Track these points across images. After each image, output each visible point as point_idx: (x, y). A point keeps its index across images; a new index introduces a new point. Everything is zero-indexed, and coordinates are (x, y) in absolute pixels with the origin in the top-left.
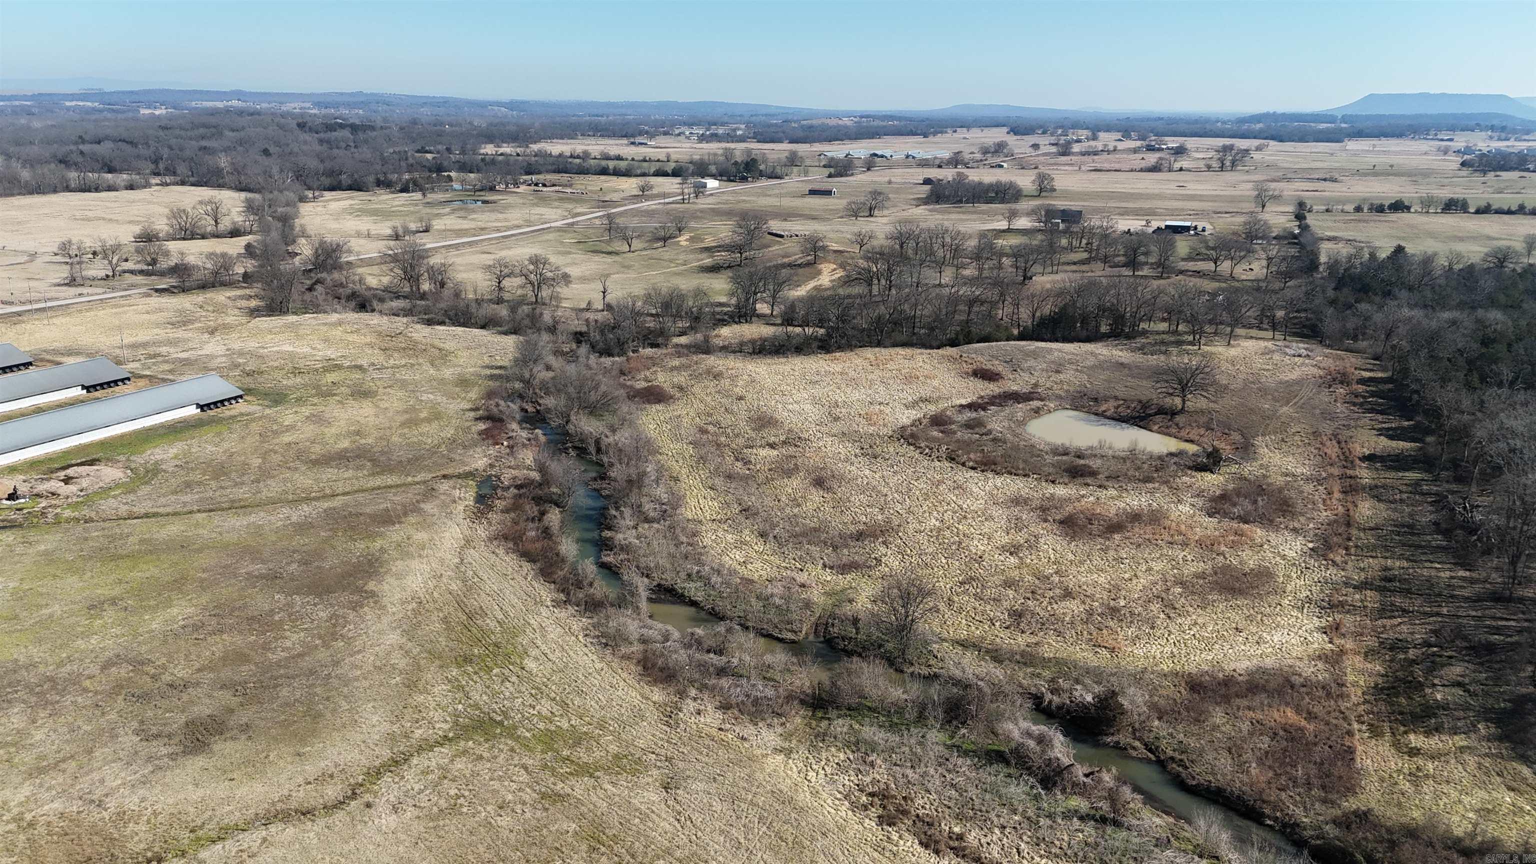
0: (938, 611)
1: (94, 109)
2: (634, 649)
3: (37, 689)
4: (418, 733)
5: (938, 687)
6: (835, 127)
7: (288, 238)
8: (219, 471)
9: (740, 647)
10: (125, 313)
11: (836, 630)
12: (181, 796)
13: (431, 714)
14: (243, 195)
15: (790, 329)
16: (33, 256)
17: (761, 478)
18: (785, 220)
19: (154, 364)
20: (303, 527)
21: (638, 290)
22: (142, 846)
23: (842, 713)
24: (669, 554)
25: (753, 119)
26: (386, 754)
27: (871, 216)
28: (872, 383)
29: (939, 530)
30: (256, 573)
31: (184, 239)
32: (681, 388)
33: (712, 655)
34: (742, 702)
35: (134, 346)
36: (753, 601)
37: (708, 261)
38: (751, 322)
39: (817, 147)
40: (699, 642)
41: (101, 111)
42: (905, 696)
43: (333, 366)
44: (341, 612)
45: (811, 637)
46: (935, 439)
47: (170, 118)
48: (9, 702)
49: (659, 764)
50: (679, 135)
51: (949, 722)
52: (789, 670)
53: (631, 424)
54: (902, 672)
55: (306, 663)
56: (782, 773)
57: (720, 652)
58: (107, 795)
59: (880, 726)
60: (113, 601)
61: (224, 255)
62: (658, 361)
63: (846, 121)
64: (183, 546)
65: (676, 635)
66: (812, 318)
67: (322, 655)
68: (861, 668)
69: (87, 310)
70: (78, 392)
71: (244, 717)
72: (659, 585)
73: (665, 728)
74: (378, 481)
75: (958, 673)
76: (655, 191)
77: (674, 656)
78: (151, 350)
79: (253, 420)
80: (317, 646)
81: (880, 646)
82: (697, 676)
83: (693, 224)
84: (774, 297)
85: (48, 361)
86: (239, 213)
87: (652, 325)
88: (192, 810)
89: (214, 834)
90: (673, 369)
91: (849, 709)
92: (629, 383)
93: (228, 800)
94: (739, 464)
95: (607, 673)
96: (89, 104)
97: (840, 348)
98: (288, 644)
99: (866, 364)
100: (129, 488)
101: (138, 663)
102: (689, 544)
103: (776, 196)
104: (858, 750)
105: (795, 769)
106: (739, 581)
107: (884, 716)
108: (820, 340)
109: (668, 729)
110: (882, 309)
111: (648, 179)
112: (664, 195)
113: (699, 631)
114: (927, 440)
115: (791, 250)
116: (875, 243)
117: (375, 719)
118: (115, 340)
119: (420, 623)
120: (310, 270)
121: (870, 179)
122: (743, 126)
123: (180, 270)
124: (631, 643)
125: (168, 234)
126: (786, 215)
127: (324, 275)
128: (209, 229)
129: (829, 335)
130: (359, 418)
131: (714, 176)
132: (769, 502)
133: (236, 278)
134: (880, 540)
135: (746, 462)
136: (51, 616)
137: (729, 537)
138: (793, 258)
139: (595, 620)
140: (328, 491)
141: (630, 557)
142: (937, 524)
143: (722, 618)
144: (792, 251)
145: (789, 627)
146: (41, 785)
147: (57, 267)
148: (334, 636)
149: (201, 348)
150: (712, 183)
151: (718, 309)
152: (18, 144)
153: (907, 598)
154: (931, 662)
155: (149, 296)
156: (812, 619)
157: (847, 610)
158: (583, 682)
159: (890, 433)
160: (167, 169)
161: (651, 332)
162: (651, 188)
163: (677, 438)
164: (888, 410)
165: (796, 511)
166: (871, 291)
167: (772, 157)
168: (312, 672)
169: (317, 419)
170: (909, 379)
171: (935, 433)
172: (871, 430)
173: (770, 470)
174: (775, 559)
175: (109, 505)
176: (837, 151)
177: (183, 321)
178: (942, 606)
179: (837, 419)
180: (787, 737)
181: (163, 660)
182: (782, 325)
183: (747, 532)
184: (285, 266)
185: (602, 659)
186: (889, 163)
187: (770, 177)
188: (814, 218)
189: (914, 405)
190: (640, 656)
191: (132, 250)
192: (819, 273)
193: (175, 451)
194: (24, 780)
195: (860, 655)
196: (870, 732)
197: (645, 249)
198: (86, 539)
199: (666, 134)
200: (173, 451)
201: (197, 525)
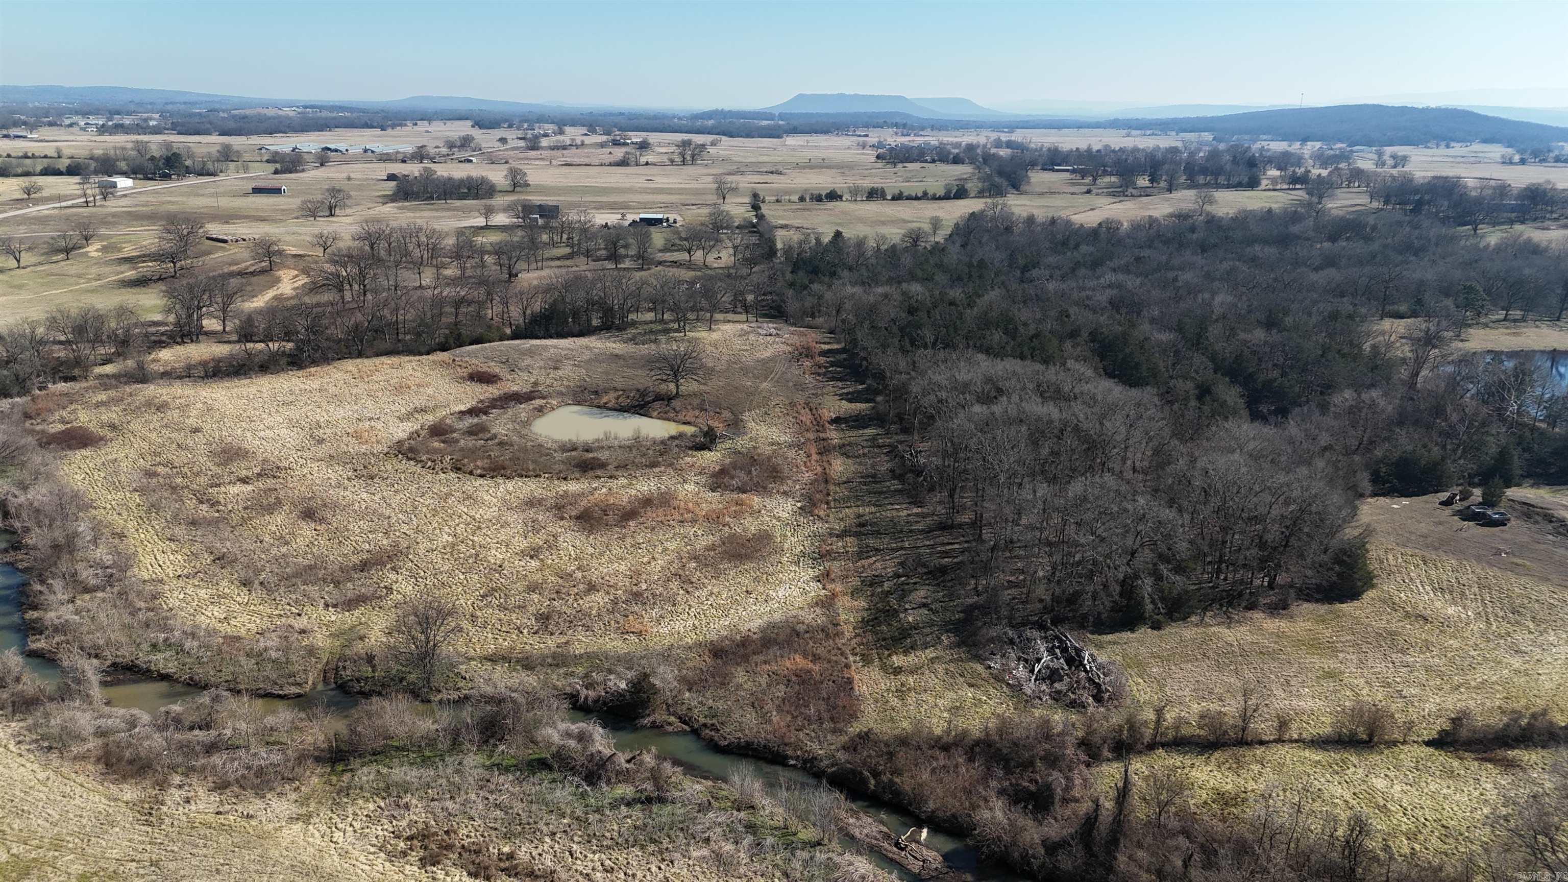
0: (461, 630)
2: (90, 745)
5: (470, 709)
6: (274, 118)
9: (233, 715)
11: (348, 673)
15: (250, 345)
17: (235, 519)
18: (227, 223)
21: (37, 313)
23: (366, 760)
24: (124, 625)
25: (170, 107)
27: (331, 215)
28: (357, 398)
29: (453, 545)
32: (113, 427)
33: (196, 732)
34: (243, 776)
36: (243, 660)
37: (130, 274)
38: (198, 341)
39: (256, 140)
40: (177, 721)
42: (436, 726)
45: (320, 687)
46: (436, 451)
49: (141, 871)
50: (71, 125)
51: (486, 742)
52: (297, 728)
53: (49, 476)
54: (429, 701)
56: (302, 843)
57: (206, 726)
59: (412, 764)
62: (76, 397)
63: (287, 112)
65: (146, 718)
66: (276, 330)
68: (383, 708)
72: (114, 665)
73: (143, 828)
75: (489, 690)
76: (45, 193)
77: (146, 744)
81: (402, 680)
82: (180, 760)
83: (103, 231)
84: (224, 311)
87: (62, 354)
90: (98, 405)
91: (374, 754)
92: (38, 428)
94: (204, 507)
95: (56, 782)
97: (315, 363)
99: (348, 377)
102: (149, 609)
103: (211, 195)
104: (389, 795)
105: (317, 834)
106: (221, 640)
107: (414, 752)
108: (289, 355)
109: (149, 829)
110: (359, 317)
111: (34, 179)
112: (59, 198)
113: (176, 708)
114: (428, 452)
115: (238, 256)
116: (341, 244)
121: (325, 175)
122: (157, 116)
124: (84, 740)
126: (227, 218)
129: (299, 349)
131: (125, 174)
132: (248, 545)
134: (389, 566)
135: (214, 504)
137: (202, 593)
138: (243, 265)
139: (30, 721)
141: (69, 637)
142: (450, 539)
143: (205, 687)
144: (244, 258)
145: (291, 680)
150: (123, 183)
151: (153, 329)
153: (425, 623)
154: (460, 684)
156: (319, 666)
157: (359, 648)
158: (22, 800)
159: (386, 450)
161: (62, 364)
162: (40, 189)
163: (116, 487)
164: (379, 425)
165: (284, 550)
166: (343, 297)
167: (200, 151)
170: (400, 389)
171: (436, 444)
172: (363, 448)
173: (245, 508)
174: (266, 609)
176: (283, 144)
178: (465, 624)
179: (321, 441)
180: (303, 802)
182: (238, 341)
183: (225, 583)
185: (46, 766)
186: (345, 158)
187: (200, 174)
188: (263, 220)
189: (409, 416)
190: (100, 753)
192: (278, 280)
195: (379, 694)
196: (401, 772)
197: (40, 264)
199: (51, 124)
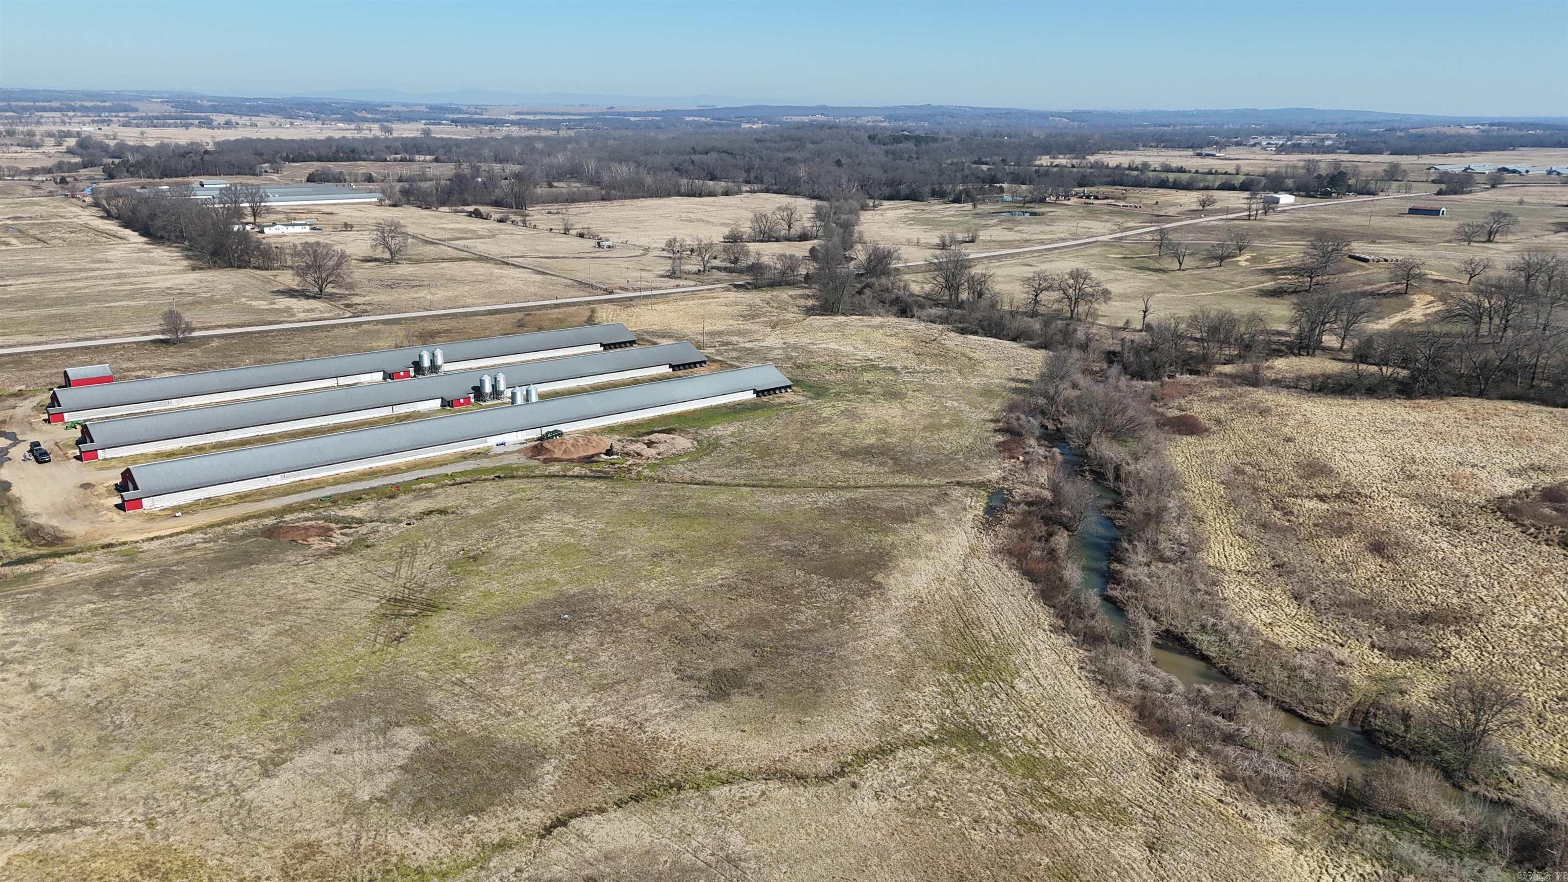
0: (1522, 726)
1: (707, 124)
2: (1132, 693)
3: (607, 618)
4: (906, 728)
5: (1509, 818)
6: (1453, 136)
7: (848, 244)
8: (765, 451)
9: (1254, 716)
10: (709, 304)
11: (1378, 722)
12: (702, 735)
13: (920, 712)
14: (814, 203)
15: (1363, 367)
16: (647, 250)
17: (1303, 532)
18: (1374, 242)
19: (726, 351)
20: (827, 513)
21: (1184, 311)
22: (668, 772)
23: (1375, 818)
24: (1183, 600)
25: (1348, 127)
26: (875, 740)
27: (1489, 241)
28: (1465, 440)
29: (1537, 629)
30: (783, 548)
31: (762, 241)
32: (1219, 422)
33: (1219, 718)
34: (1250, 777)
35: (713, 334)
36: (1276, 668)
37: (1269, 284)
38: (1313, 355)
39: (1427, 159)
40: (1206, 701)
41: (712, 125)
42: (1462, 818)
43: (870, 366)
44: (850, 597)
45: (1345, 724)
46: (1544, 518)
47: (764, 131)
48: (586, 624)
49: (1145, 820)
50: (1254, 145)
51: (1520, 862)
52: (1311, 755)
53: (1157, 453)
54: (1461, 788)
55: (815, 639)
56: (1289, 868)
57: (1229, 717)
58: (646, 720)
59: (1423, 846)
60: (671, 553)
61: (792, 257)
62: (1196, 389)
63: (1470, 130)
64: (728, 514)
65: (1181, 688)
66: (1394, 356)
67: (830, 634)
68: (1406, 772)
69: (682, 300)
70: (666, 370)
71: (758, 677)
72: (1167, 631)
73: (1156, 783)
74: (897, 480)
75: (1540, 807)
76: (1217, 206)
77: (1175, 710)
78: (725, 338)
79: (797, 409)
80: (826, 625)
81: (1435, 753)
82: (1199, 737)
83: (1256, 243)
84: (1346, 329)
85: (648, 341)
86: (809, 219)
87: (1194, 350)
88: (709, 750)
89: (723, 776)
90: (1212, 399)
91: (1384, 816)
92: (1160, 410)
93: (739, 749)
94: (1278, 514)
95: (1099, 711)
96: (703, 119)
97: (1427, 395)
98: (803, 618)
99: (1460, 416)
100: (694, 457)
101: (684, 611)
102: (1207, 593)
103: (1365, 214)
104: (1390, 866)
105: (1306, 867)
106: (1261, 643)
107: (1429, 834)
108: (1401, 383)
109: (1160, 786)
110: (1491, 353)
111: (1211, 193)
112: (1227, 211)
113: (1208, 690)
114: (1534, 517)
115: (1375, 277)
116: (1491, 273)
117: (869, 705)
118: (699, 328)
119: (919, 621)
120: (862, 275)
121: (1494, 198)
122: (1334, 136)
123: (756, 269)
124: (1129, 686)
125: (750, 236)
126: (1374, 237)
127: (873, 280)
128: (783, 233)
129: (1414, 378)
130: (887, 418)
131: (1289, 191)
132: (1308, 560)
133: (799, 278)
134: (1452, 628)
135: (1287, 513)
136: (624, 557)
137: (1256, 593)
138: (1378, 286)
139: (1093, 654)
140: (852, 483)
141: (1139, 595)
142: (1535, 621)
143: (1237, 681)
144: (1380, 278)
145: (1318, 706)
146: (600, 700)
147: (663, 261)
148: (842, 619)
149: (764, 340)
150: (1286, 199)
151: (1276, 338)
152: (647, 154)
153: (1479, 702)
154: (1503, 785)
155: (729, 290)
156: (1349, 703)
157: (1396, 701)
158: (1073, 715)
159: (1483, 502)
160: (756, 178)
161: (1192, 357)
162: (1213, 202)
163: (1206, 475)
164: (1483, 475)
165: (1343, 576)
166: (1478, 330)
167: (1366, 170)
168: (819, 649)
169: (850, 414)
170: (1518, 440)
171: (1547, 511)
172: (1457, 495)
173: (1315, 525)
174: (1310, 628)
175: (679, 470)
176: (1454, 164)
177: (752, 315)
178: (1528, 721)
179: (1411, 477)
180: (1302, 829)
181: (702, 612)
182: (1352, 361)
183: (1278, 590)
184: (841, 270)
185: (1095, 696)
186: (1521, 178)
187: (1359, 194)
188: (1412, 241)
189: (1521, 472)
190: (1137, 702)
191: (721, 248)
192: (1411, 304)
193: (732, 429)
194: (589, 692)
195: (1407, 758)
196: (1406, 848)
197: (1197, 268)
198: (657, 496)
199: (1238, 144)
200: (731, 429)
201: (742, 497)
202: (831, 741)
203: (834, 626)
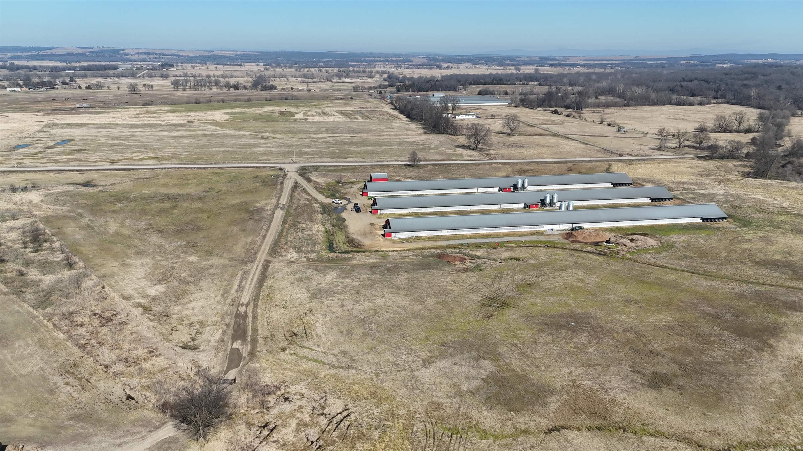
1: (694, 65)
3: (595, 329)
4: (777, 436)
7: (779, 136)
8: (703, 254)
10: (679, 166)
12: (642, 406)
13: (789, 429)
14: (759, 111)
16: (646, 134)
19: (686, 193)
20: (740, 296)
22: (619, 420)
26: (754, 438)
30: (708, 312)
31: (720, 132)
35: (679, 183)
41: (697, 65)
43: (784, 211)
44: (749, 349)
47: (731, 68)
48: (583, 330)
55: (722, 368)
58: (610, 389)
60: (636, 302)
61: (738, 142)
64: (674, 286)
67: (732, 368)
69: (662, 163)
70: (647, 200)
71: (681, 382)
74: (794, 284)
78: (687, 186)
79: (729, 232)
80: (730, 362)
85: (639, 184)
86: (754, 120)
88: (645, 415)
89: (652, 432)
93: (663, 419)
96: (692, 62)
98: (715, 355)
100: (657, 251)
101: (640, 335)
117: (753, 416)
118: (671, 179)
119: (796, 374)
120: (787, 156)
123: (713, 148)
125: (712, 129)
127: (794, 159)
128: (734, 128)
130: (792, 245)
133: (742, 155)
136: (609, 299)
140: (761, 281)
146: (586, 372)
147: (655, 141)
148: (741, 361)
149: (712, 190)
152: (654, 81)
155: (693, 159)
160: (721, 95)
168: (723, 375)
169: (766, 240)
175: (647, 257)
177: (707, 174)
181: (651, 338)
184: (772, 152)
191: (692, 135)
193: (684, 238)
194: (581, 366)
198: (632, 269)
200: (683, 238)
201: (684, 278)
202: (723, 430)
203: (735, 364)
